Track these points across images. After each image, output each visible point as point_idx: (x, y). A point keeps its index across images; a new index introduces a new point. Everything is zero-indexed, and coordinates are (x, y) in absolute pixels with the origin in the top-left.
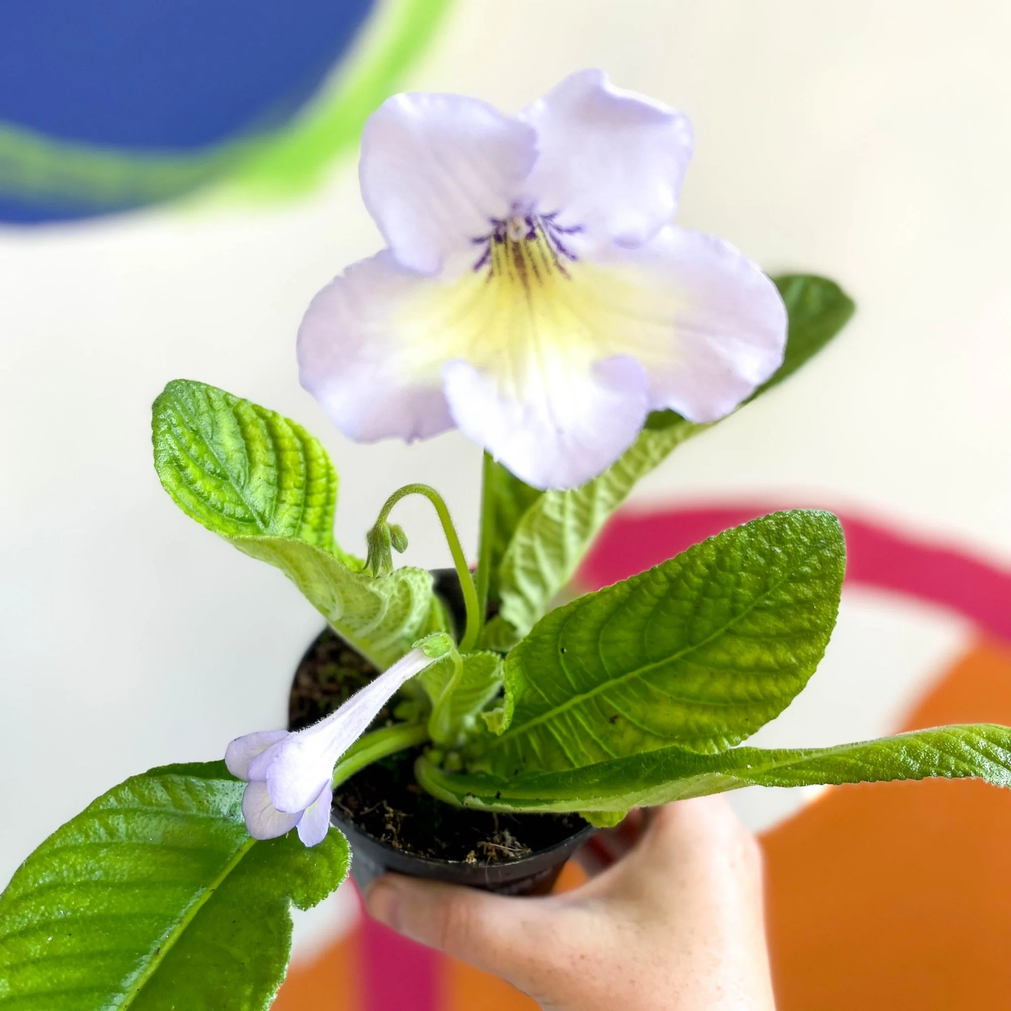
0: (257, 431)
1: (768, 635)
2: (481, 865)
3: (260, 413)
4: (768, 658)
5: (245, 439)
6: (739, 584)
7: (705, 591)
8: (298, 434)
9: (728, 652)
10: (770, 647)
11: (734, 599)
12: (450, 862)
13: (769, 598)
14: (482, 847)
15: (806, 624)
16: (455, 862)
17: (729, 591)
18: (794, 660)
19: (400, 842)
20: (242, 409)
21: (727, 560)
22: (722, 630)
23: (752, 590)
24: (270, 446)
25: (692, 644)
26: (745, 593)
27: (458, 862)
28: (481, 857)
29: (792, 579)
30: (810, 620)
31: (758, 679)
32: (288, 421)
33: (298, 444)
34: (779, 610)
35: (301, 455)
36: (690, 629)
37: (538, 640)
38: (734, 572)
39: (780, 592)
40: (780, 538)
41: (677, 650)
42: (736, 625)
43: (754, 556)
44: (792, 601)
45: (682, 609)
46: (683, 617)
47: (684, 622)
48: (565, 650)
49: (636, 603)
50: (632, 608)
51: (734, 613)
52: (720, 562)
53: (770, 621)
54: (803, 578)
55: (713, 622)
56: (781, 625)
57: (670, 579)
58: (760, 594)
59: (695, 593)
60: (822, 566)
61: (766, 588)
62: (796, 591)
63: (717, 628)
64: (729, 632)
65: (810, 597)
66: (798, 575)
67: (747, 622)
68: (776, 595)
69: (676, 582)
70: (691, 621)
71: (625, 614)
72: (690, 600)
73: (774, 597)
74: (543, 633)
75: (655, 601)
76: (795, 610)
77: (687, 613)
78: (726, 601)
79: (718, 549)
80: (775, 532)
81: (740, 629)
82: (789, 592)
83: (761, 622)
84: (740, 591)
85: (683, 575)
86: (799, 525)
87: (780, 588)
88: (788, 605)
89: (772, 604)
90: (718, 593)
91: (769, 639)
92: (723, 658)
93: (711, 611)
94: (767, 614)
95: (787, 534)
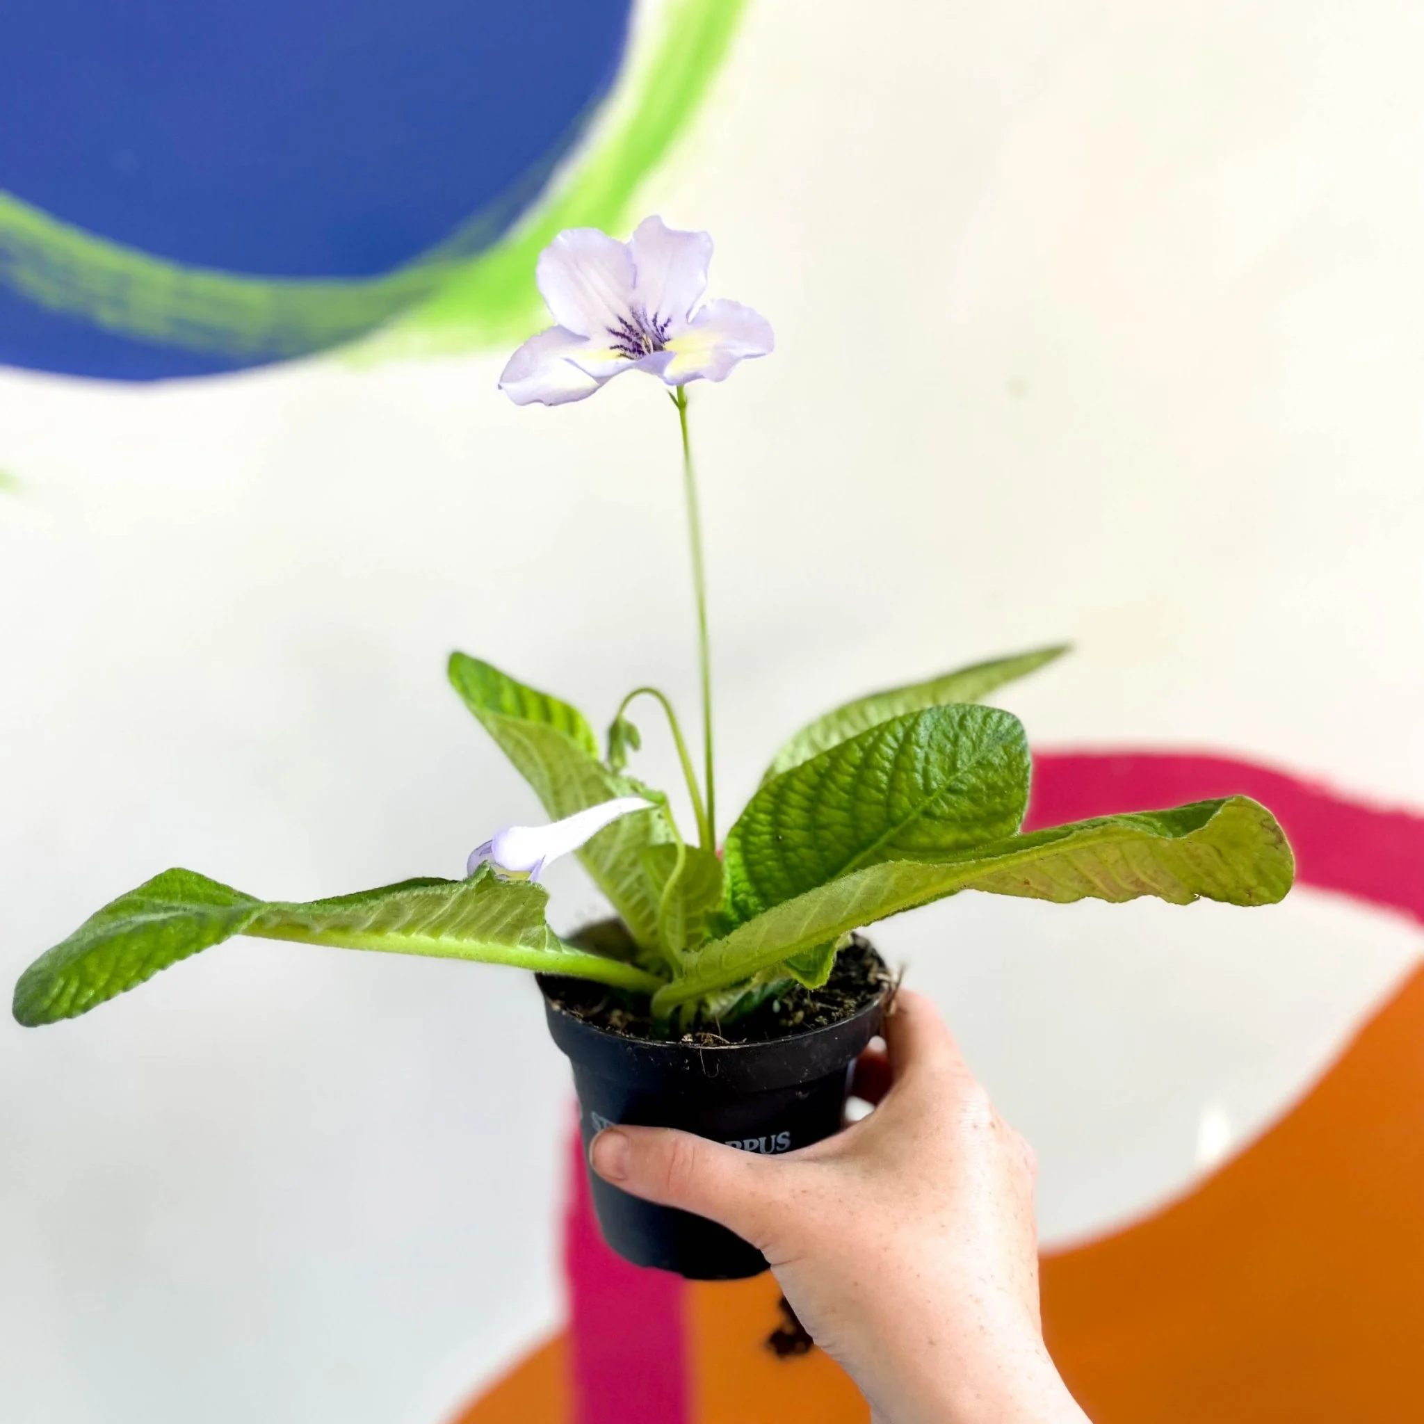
1: (964, 819)
2: (697, 1046)
3: (537, 694)
4: (965, 837)
5: (523, 707)
6: (927, 759)
7: (896, 763)
8: (567, 710)
9: (929, 835)
10: (967, 829)
11: (925, 774)
12: (667, 1042)
13: (962, 782)
14: (700, 1036)
15: (1000, 808)
16: (672, 1043)
17: (919, 766)
19: (623, 1031)
20: (523, 690)
21: (914, 736)
22: (920, 808)
23: (943, 769)
24: (543, 716)
25: (893, 825)
26: (935, 771)
27: (675, 1043)
28: (697, 1040)
29: (980, 764)
30: (1002, 804)
32: (559, 701)
33: (567, 717)
34: (973, 794)
35: (567, 725)
36: (888, 805)
37: (753, 819)
38: (921, 747)
39: (970, 776)
40: (962, 725)
41: (881, 833)
42: (933, 806)
43: (938, 736)
44: (984, 787)
45: (877, 780)
46: (880, 790)
47: (882, 797)
48: (780, 837)
49: (835, 773)
50: (833, 780)
51: (927, 790)
52: (907, 736)
53: (965, 805)
54: (991, 765)
55: (909, 799)
56: (975, 809)
57: (862, 748)
58: (950, 774)
59: (887, 765)
60: (1009, 758)
61: (953, 768)
62: (986, 777)
63: (914, 806)
64: (928, 814)
65: (1001, 784)
66: (985, 762)
67: (942, 803)
68: (967, 779)
69: (869, 753)
70: (889, 798)
71: (829, 790)
72: (883, 770)
73: (966, 781)
74: (757, 810)
75: (852, 770)
76: (988, 796)
77: (884, 786)
78: (918, 778)
79: (903, 725)
80: (957, 718)
81: (938, 812)
82: (978, 777)
83: (956, 805)
84: (930, 768)
85: (875, 747)
86: (979, 716)
87: (970, 772)
88: (981, 790)
89: (965, 788)
90: (908, 766)
91: (965, 822)
92: (924, 840)
93: (904, 785)
94: (961, 798)
95: (969, 723)
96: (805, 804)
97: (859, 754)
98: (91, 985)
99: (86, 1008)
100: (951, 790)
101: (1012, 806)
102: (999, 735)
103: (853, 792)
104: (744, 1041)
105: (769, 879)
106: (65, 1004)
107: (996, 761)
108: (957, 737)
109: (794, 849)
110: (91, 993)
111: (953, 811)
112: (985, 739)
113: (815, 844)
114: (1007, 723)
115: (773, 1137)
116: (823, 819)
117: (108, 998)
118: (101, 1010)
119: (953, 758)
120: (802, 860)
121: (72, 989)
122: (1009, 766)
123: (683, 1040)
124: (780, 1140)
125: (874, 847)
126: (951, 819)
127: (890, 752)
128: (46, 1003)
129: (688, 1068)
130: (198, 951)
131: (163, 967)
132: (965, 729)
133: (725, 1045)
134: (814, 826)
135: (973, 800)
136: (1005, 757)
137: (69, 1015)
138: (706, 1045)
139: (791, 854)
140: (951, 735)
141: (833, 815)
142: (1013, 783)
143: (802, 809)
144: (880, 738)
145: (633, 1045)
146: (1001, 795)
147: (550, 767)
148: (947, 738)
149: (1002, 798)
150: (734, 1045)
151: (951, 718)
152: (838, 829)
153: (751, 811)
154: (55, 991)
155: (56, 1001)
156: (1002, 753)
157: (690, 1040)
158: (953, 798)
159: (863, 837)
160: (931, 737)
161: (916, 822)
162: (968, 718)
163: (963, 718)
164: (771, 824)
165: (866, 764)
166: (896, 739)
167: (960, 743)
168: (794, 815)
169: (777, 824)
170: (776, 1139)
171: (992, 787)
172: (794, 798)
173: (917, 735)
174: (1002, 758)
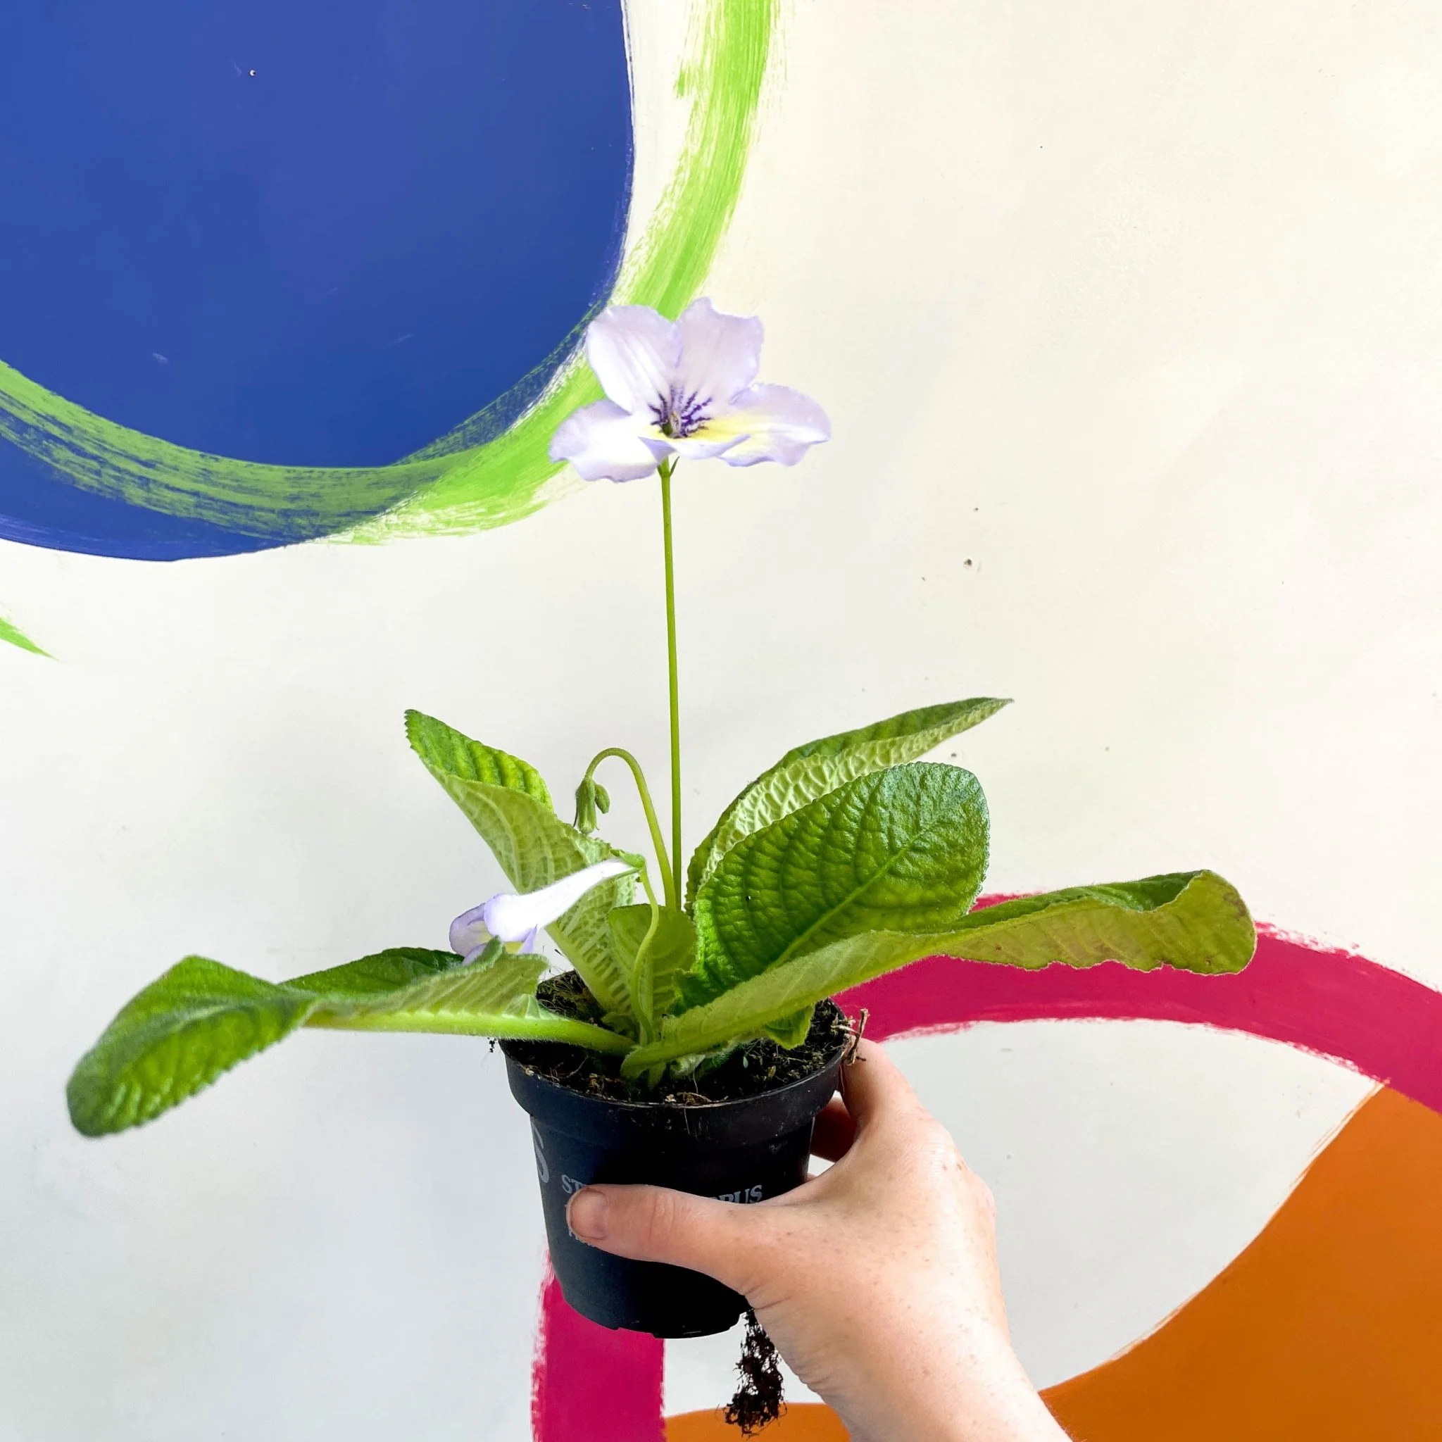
0: (486, 763)
1: (927, 876)
2: (680, 1106)
3: (489, 751)
4: (930, 894)
5: (476, 766)
6: (892, 820)
7: (863, 825)
8: (520, 766)
9: (893, 892)
10: (931, 887)
11: (891, 836)
12: (650, 1103)
13: (925, 841)
14: (682, 1095)
15: (961, 865)
16: (655, 1104)
17: (884, 826)
18: (953, 894)
19: (603, 1094)
20: (474, 746)
21: (878, 796)
22: (886, 867)
23: (907, 829)
24: (496, 774)
25: (861, 883)
26: (900, 831)
27: (658, 1104)
28: (680, 1100)
29: (941, 823)
30: (963, 861)
31: (924, 913)
32: (512, 757)
33: (520, 774)
34: (935, 853)
35: (522, 783)
36: (856, 866)
37: (723, 880)
38: (886, 808)
39: (932, 835)
40: (923, 784)
41: (848, 892)
42: (898, 865)
43: (901, 795)
44: (945, 844)
45: (845, 841)
46: (847, 850)
47: (849, 857)
48: (750, 898)
49: (804, 835)
50: (802, 841)
51: (893, 850)
52: (873, 797)
53: (928, 862)
54: (951, 823)
55: (875, 858)
56: (937, 866)
57: (830, 810)
58: (914, 834)
59: (854, 825)
60: (967, 816)
61: (917, 827)
62: (947, 835)
63: (880, 865)
64: (893, 872)
65: (961, 841)
66: (946, 820)
67: (907, 862)
68: (928, 837)
69: (836, 813)
70: (856, 857)
71: (796, 849)
72: (851, 831)
73: (928, 840)
74: (727, 871)
75: (820, 831)
76: (949, 853)
77: (851, 846)
78: (884, 837)
79: (869, 786)
80: (918, 778)
81: (902, 869)
82: (940, 835)
83: (919, 863)
84: (894, 827)
85: (842, 808)
86: (938, 774)
87: (932, 831)
88: (942, 848)
89: (927, 846)
90: (875, 826)
91: (930, 881)
92: (890, 898)
93: (871, 845)
94: (925, 856)
95: (929, 782)
96: (775, 864)
97: (827, 815)
98: (156, 1090)
99: (154, 1115)
100: (915, 849)
101: (973, 863)
102: (958, 794)
103: (821, 853)
104: (725, 1098)
105: (738, 938)
106: (132, 1111)
107: (955, 818)
108: (919, 798)
109: (764, 909)
110: (157, 1099)
111: (916, 869)
112: (945, 798)
113: (785, 903)
114: (965, 780)
115: (747, 1191)
116: (791, 879)
117: (176, 1103)
118: (171, 1117)
119: (917, 816)
120: (771, 919)
121: (136, 1096)
122: (968, 823)
123: (666, 1100)
124: (754, 1194)
125: (842, 905)
126: (917, 878)
127: (857, 813)
128: (111, 1111)
129: (670, 1128)
130: (261, 1050)
131: (227, 1067)
132: (927, 789)
133: (709, 1103)
134: (782, 886)
135: (937, 859)
136: (964, 815)
137: (137, 1123)
138: (689, 1104)
139: (760, 914)
140: (913, 794)
141: (802, 875)
142: (972, 840)
143: (771, 869)
144: (847, 799)
145: (615, 1107)
146: (962, 852)
147: (516, 830)
148: (910, 797)
149: (963, 855)
150: (716, 1103)
151: (912, 778)
152: (808, 888)
153: (722, 872)
154: (118, 1099)
155: (122, 1109)
156: (961, 811)
157: (673, 1100)
158: (916, 856)
159: (832, 897)
160: (894, 797)
161: (882, 879)
162: (929, 777)
163: (923, 778)
164: (740, 885)
165: (835, 824)
166: (862, 800)
167: (922, 802)
168: (763, 876)
169: (746, 884)
170: (750, 1192)
171: (952, 845)
172: (764, 859)
173: (882, 795)
174: (961, 817)
